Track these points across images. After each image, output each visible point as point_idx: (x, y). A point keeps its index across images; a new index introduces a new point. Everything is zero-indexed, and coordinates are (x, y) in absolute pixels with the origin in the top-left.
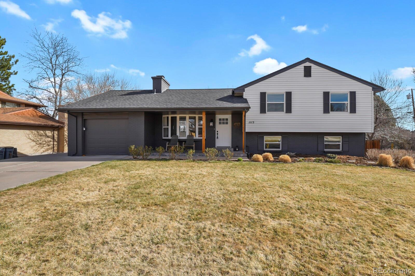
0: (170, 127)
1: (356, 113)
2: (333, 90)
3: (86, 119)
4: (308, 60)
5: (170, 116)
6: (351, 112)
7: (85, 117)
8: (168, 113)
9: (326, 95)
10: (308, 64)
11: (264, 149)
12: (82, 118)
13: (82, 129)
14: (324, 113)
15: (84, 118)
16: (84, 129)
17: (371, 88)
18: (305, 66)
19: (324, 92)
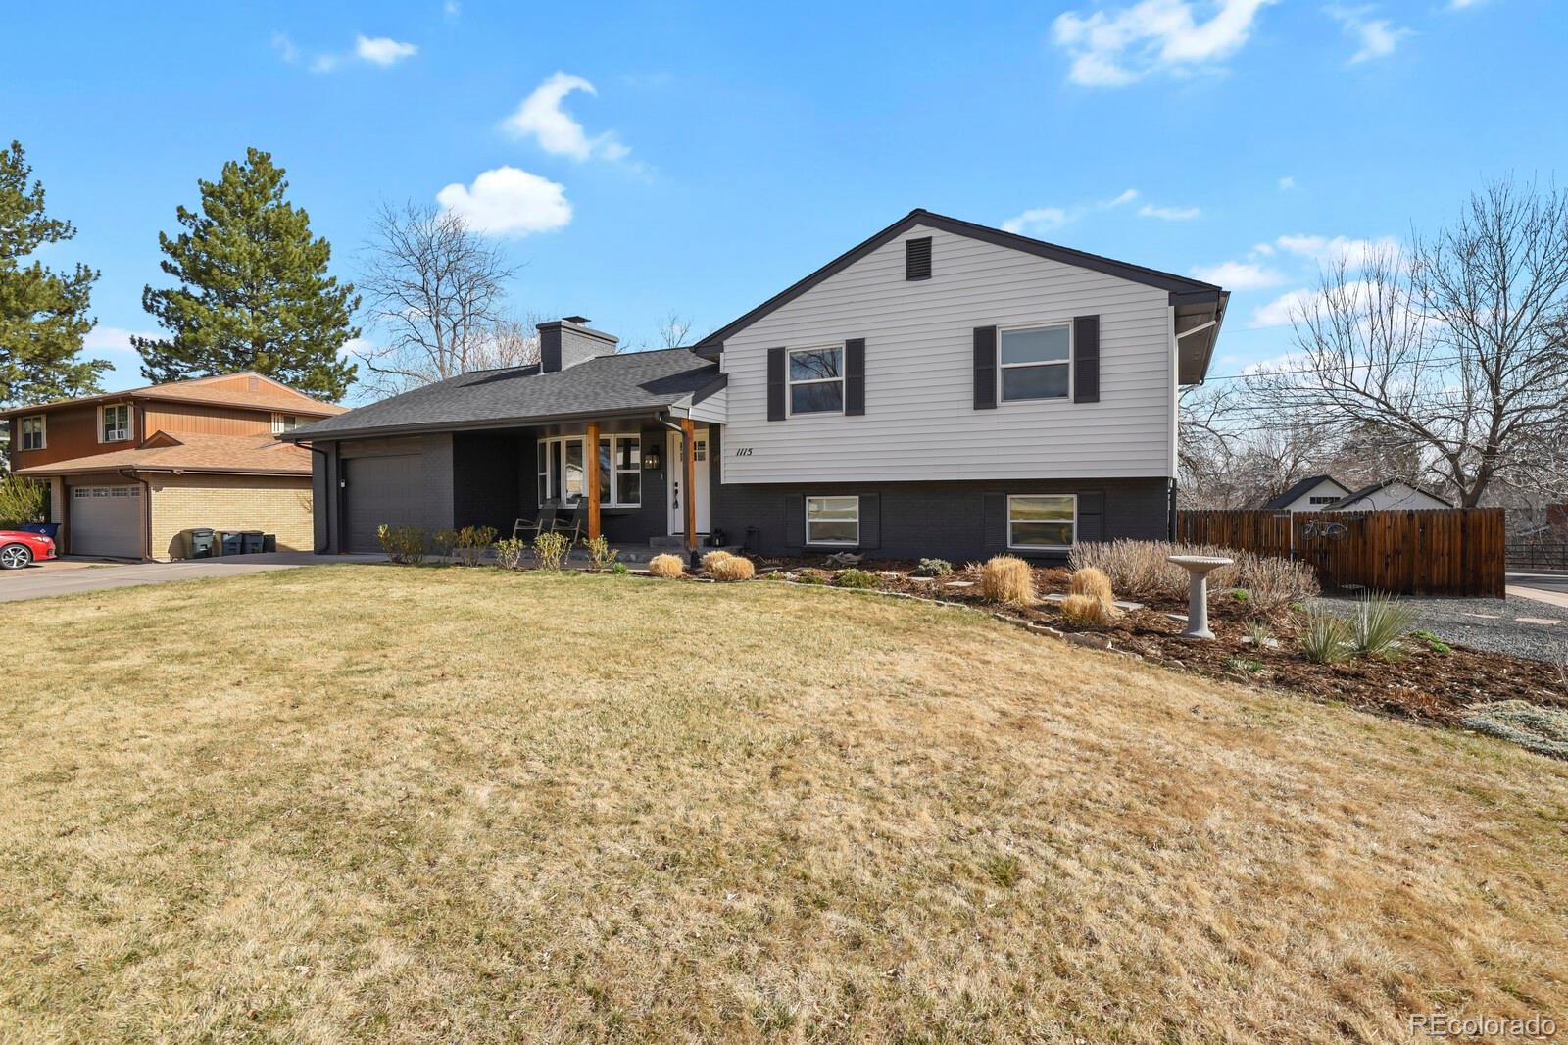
0: (548, 474)
1: (1097, 400)
2: (1007, 318)
3: (346, 460)
4: (919, 216)
5: (563, 440)
6: (1079, 398)
7: (346, 454)
8: (556, 431)
9: (984, 339)
10: (919, 232)
11: (808, 542)
12: (338, 455)
13: (338, 485)
14: (975, 409)
15: (342, 457)
16: (343, 485)
17: (1165, 294)
18: (908, 242)
19: (975, 329)
